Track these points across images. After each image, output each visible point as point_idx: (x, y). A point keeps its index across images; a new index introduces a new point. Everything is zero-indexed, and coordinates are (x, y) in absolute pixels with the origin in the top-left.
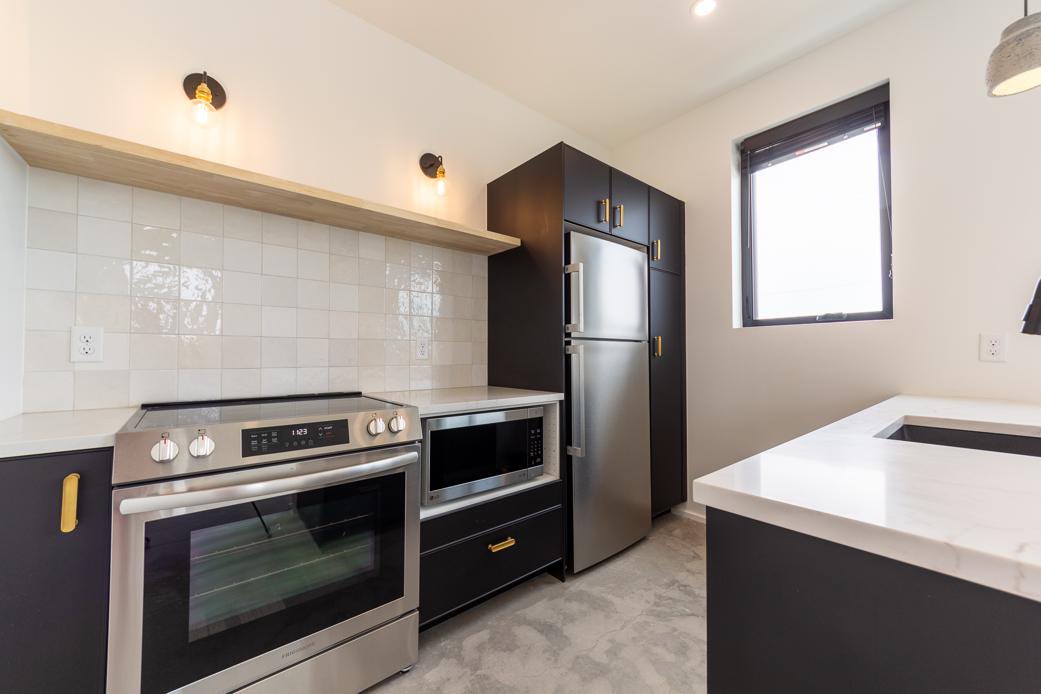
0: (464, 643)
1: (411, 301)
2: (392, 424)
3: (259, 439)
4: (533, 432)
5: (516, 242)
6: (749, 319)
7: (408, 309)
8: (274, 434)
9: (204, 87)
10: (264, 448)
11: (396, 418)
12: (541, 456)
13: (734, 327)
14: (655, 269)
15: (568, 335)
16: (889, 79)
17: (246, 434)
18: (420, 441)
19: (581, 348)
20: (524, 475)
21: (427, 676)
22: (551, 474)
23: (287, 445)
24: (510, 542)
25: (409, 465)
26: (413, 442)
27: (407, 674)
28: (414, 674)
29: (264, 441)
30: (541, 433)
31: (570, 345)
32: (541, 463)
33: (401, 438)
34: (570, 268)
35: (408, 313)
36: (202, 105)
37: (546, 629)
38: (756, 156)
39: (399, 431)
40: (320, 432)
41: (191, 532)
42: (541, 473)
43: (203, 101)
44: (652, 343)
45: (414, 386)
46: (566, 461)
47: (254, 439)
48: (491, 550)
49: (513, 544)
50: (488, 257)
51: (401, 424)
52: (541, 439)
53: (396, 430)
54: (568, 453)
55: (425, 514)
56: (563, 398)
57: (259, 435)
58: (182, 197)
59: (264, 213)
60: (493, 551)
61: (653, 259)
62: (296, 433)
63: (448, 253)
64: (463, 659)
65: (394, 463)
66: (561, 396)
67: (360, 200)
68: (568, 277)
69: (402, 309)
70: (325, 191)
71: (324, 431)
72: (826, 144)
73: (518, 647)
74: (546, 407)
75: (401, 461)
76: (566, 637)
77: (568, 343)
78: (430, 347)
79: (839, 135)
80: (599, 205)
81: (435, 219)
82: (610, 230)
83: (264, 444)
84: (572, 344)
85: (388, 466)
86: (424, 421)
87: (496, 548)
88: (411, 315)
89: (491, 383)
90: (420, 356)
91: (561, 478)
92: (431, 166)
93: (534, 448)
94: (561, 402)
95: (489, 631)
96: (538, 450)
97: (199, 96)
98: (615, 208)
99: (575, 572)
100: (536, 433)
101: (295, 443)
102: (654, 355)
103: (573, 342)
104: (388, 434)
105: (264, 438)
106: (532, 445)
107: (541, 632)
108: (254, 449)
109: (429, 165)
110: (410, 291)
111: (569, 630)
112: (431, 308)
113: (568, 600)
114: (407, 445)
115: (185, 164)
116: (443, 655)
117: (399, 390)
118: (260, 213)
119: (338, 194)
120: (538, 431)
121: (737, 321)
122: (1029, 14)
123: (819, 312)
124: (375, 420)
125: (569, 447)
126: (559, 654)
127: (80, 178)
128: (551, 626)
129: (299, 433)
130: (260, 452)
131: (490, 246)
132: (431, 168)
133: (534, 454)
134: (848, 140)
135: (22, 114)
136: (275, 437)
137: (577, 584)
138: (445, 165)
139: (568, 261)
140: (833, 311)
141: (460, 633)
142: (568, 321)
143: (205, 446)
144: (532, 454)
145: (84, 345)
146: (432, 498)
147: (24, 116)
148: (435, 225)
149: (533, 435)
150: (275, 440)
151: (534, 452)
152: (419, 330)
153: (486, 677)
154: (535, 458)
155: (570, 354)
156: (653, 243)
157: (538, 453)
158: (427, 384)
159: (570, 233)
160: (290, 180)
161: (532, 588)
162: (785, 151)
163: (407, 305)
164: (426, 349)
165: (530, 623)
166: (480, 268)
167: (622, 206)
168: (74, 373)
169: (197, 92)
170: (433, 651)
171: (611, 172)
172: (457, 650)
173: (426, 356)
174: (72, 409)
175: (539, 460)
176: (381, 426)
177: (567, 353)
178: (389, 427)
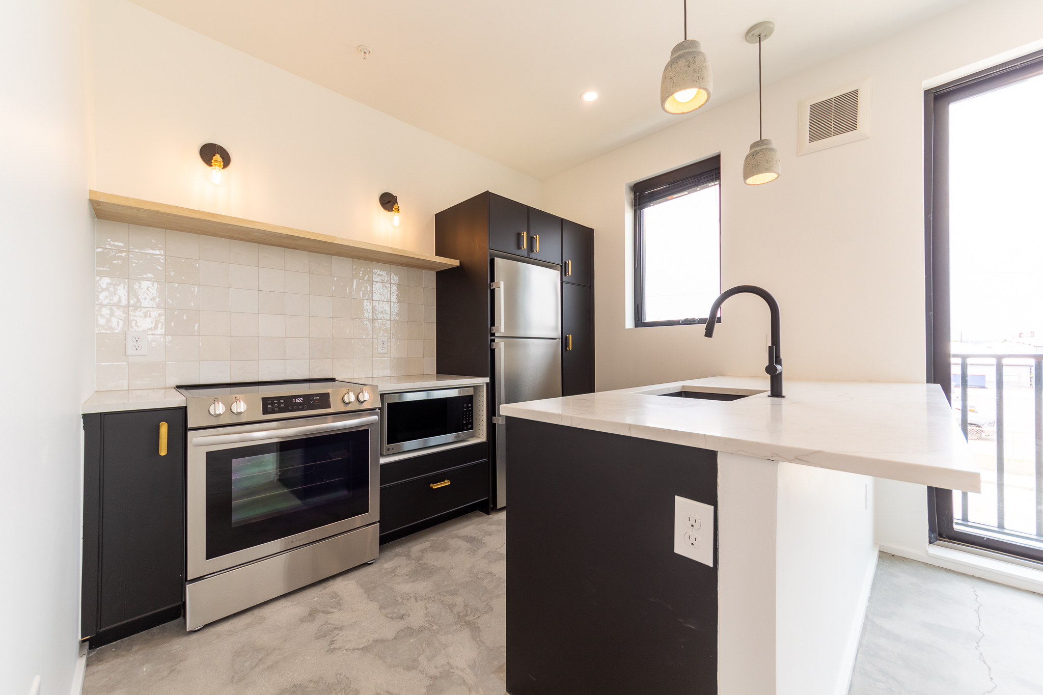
0: (412, 549)
1: (373, 308)
2: (360, 396)
3: (273, 404)
4: (465, 405)
5: (456, 263)
6: (639, 321)
7: (371, 315)
8: (282, 401)
9: (217, 157)
10: (276, 410)
11: (363, 392)
12: (472, 423)
13: (626, 328)
14: (567, 282)
15: (493, 335)
16: (720, 152)
17: (265, 401)
18: (380, 409)
19: (502, 345)
20: (458, 436)
21: (385, 565)
22: (480, 436)
23: (290, 408)
24: (447, 483)
25: (371, 424)
26: (375, 409)
27: (372, 565)
28: (376, 565)
29: (276, 405)
30: (472, 407)
31: (494, 342)
32: (472, 428)
33: (365, 406)
34: (494, 285)
35: (371, 317)
36: (216, 172)
37: (470, 540)
38: (645, 196)
39: (365, 401)
40: (312, 400)
41: (233, 460)
42: (472, 436)
43: (217, 167)
44: (564, 341)
45: (376, 374)
46: (492, 427)
47: (270, 404)
48: (432, 488)
49: (449, 484)
50: (436, 272)
51: (366, 396)
52: (472, 411)
53: (362, 400)
54: (493, 422)
55: (383, 461)
56: (489, 382)
57: (273, 401)
58: (200, 235)
59: (260, 245)
60: (434, 488)
61: (565, 275)
62: (295, 400)
63: (403, 269)
64: (411, 556)
65: (361, 423)
66: (487, 380)
67: (334, 237)
68: (493, 291)
69: (366, 315)
70: (308, 232)
71: (314, 400)
72: (686, 193)
73: (449, 549)
74: (476, 388)
75: (366, 422)
76: (484, 543)
77: (493, 341)
78: (389, 344)
79: (694, 187)
80: (519, 237)
81: (391, 248)
82: (528, 255)
83: (276, 407)
84: (496, 341)
85: (357, 424)
86: (382, 396)
87: (435, 486)
88: (373, 319)
89: (438, 372)
90: (380, 351)
91: (487, 440)
92: (389, 202)
93: (466, 417)
94: (487, 383)
95: (430, 542)
96: (469, 419)
97: (215, 164)
98: (532, 238)
99: (498, 507)
100: (468, 407)
101: (295, 407)
102: (566, 349)
103: (496, 340)
104: (357, 403)
105: (276, 403)
106: (464, 415)
107: (467, 541)
108: (270, 410)
109: (387, 201)
110: (373, 300)
111: (486, 540)
112: (389, 313)
113: (491, 524)
114: (371, 411)
115: (211, 219)
116: (396, 555)
117: (365, 377)
118: (257, 245)
119: (318, 234)
120: (470, 405)
121: (629, 322)
122: (762, 139)
123: (681, 317)
124: (348, 393)
125: (494, 417)
126: (476, 551)
127: (130, 224)
128: (475, 538)
129: (297, 401)
130: (273, 412)
131: (436, 266)
132: (389, 204)
133: (466, 422)
134: (701, 191)
135: (109, 193)
136: (282, 403)
137: (499, 516)
138: (400, 203)
139: (492, 280)
140: (690, 316)
141: (410, 545)
142: (493, 324)
143: (240, 407)
144: (465, 422)
145: (135, 343)
146: (388, 450)
147: (111, 195)
148: (391, 253)
149: (465, 408)
150: (282, 405)
151: (466, 420)
152: (380, 331)
153: (425, 564)
154: (467, 424)
155: (494, 349)
156: (565, 263)
157: (469, 421)
158: (387, 373)
159: (494, 259)
160: (284, 226)
161: (465, 519)
162: (661, 195)
163: (370, 311)
164: (386, 345)
165: (460, 537)
166: (430, 282)
167: (537, 236)
168: (128, 363)
169: (213, 161)
170: (389, 554)
171: (529, 209)
172: (406, 552)
173: (385, 351)
174: (127, 389)
175: (470, 426)
176: (352, 397)
177: (492, 348)
178: (357, 398)
